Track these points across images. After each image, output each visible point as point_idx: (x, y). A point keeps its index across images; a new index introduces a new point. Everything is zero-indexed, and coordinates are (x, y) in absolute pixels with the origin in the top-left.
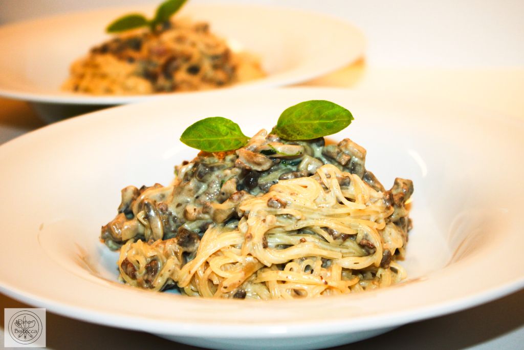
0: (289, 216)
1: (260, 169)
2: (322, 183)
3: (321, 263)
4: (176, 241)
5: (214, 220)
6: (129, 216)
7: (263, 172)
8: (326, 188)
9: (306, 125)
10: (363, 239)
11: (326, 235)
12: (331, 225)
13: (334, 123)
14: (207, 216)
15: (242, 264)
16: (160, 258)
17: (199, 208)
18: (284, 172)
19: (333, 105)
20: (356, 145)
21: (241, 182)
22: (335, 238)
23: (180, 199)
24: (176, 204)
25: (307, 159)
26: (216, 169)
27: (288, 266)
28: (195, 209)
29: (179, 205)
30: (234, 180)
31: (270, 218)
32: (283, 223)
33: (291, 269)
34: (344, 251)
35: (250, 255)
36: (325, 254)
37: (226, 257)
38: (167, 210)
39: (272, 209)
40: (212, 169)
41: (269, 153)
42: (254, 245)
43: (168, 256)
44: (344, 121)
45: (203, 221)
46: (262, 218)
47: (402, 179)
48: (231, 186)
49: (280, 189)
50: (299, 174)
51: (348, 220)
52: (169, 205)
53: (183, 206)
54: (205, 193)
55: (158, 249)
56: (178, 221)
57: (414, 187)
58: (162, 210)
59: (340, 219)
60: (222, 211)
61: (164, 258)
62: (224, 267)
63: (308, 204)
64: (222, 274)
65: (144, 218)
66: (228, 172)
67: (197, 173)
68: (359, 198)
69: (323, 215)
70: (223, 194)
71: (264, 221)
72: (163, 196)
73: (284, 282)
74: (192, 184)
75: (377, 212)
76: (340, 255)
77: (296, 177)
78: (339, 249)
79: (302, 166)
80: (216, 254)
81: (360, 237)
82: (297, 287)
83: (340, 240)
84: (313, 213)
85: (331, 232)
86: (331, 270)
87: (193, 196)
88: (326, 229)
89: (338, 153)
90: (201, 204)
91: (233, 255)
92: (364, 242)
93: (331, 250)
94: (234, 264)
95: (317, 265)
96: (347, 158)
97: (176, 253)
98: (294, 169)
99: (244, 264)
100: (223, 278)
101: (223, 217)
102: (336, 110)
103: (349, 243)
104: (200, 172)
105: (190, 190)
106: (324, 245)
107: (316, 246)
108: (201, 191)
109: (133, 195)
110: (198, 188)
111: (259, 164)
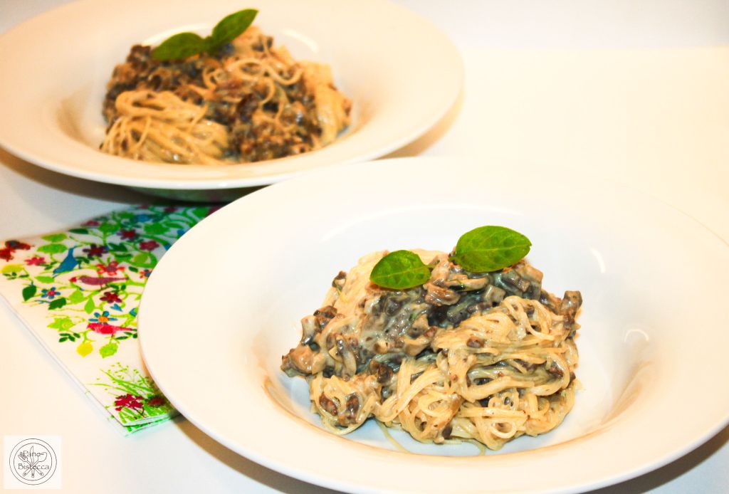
0: (487, 354)
1: (449, 304)
2: (510, 316)
3: (517, 394)
4: (376, 379)
5: (407, 353)
6: (314, 346)
7: (452, 305)
8: (514, 320)
9: (486, 253)
10: (552, 366)
11: (518, 366)
12: (524, 356)
13: (512, 249)
14: (398, 350)
15: (446, 402)
16: (359, 394)
17: (391, 343)
18: (470, 303)
19: (509, 231)
20: (533, 269)
21: (431, 315)
22: (528, 370)
23: (370, 333)
24: (366, 337)
25: (490, 289)
26: (404, 303)
27: (491, 401)
28: (387, 344)
29: (369, 339)
30: (425, 316)
31: (471, 358)
32: (481, 360)
33: (494, 405)
34: (536, 378)
35: (455, 393)
36: (520, 384)
37: (431, 396)
38: (357, 344)
39: (473, 349)
40: (401, 304)
41: (457, 289)
42: (459, 385)
43: (368, 393)
44: (523, 248)
45: (396, 354)
46: (463, 357)
47: (571, 292)
48: (422, 322)
49: (474, 326)
50: (484, 304)
51: (538, 350)
52: (358, 339)
53: (374, 340)
54: (394, 326)
55: (357, 386)
56: (368, 353)
57: (583, 298)
58: (353, 345)
59: (530, 350)
60: (416, 347)
61: (365, 395)
62: (432, 406)
63: (503, 340)
64: (430, 413)
65: (337, 354)
66: (417, 306)
67: (388, 309)
68: (544, 325)
69: (515, 348)
70: (416, 329)
71: (465, 360)
72: (347, 327)
73: (487, 417)
74: (382, 320)
75: (560, 336)
76: (534, 384)
77: (483, 308)
78: (531, 378)
79: (488, 295)
80: (421, 393)
81: (549, 364)
82: (501, 421)
83: (532, 370)
84: (507, 347)
85: (525, 364)
86: (528, 401)
87: (382, 330)
88: (518, 361)
89: (519, 280)
90: (392, 338)
91: (438, 394)
92: (554, 369)
93: (526, 381)
94: (439, 402)
95: (514, 396)
96: (528, 284)
97: (376, 390)
98: (478, 298)
99: (449, 402)
100: (431, 417)
101: (417, 351)
102: (513, 235)
103: (540, 371)
104: (390, 308)
105: (381, 325)
106: (519, 377)
107: (513, 378)
108: (390, 325)
109: (315, 327)
110: (387, 322)
111: (449, 300)
